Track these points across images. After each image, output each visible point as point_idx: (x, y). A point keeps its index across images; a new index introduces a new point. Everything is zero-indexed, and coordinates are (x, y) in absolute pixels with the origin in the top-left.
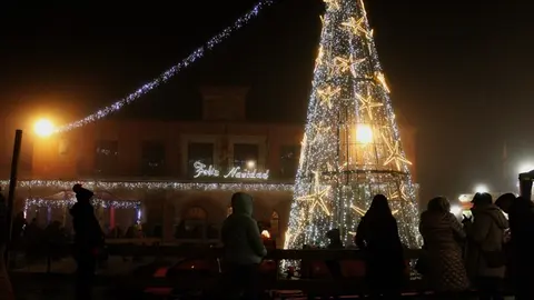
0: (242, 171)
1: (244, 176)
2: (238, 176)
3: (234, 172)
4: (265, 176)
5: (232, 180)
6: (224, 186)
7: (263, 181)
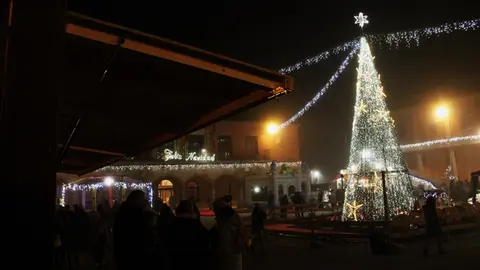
0: (197, 155)
1: (199, 159)
2: (195, 159)
3: (192, 156)
4: (213, 159)
5: (190, 162)
6: (183, 167)
7: (210, 163)
